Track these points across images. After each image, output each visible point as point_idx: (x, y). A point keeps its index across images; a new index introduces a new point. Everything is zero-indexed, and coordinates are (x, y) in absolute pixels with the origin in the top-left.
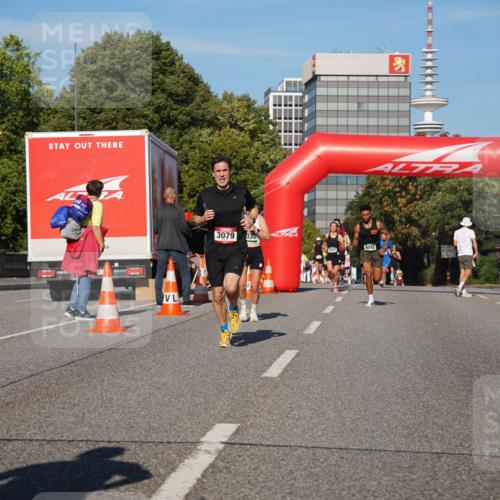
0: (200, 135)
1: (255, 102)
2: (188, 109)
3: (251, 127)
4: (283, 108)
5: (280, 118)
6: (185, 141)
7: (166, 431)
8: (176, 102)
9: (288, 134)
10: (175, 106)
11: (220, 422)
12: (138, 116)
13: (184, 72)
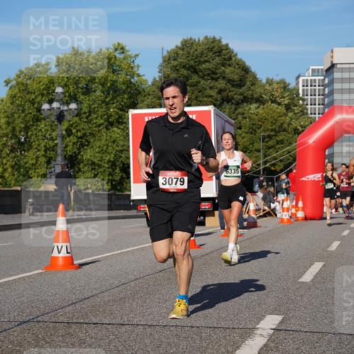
0: (250, 109)
1: (289, 84)
2: (241, 91)
3: (286, 102)
4: (309, 88)
5: (307, 95)
6: (239, 113)
7: (232, 320)
8: (233, 86)
9: (313, 106)
10: (232, 89)
11: (269, 314)
12: (206, 96)
13: (238, 64)
